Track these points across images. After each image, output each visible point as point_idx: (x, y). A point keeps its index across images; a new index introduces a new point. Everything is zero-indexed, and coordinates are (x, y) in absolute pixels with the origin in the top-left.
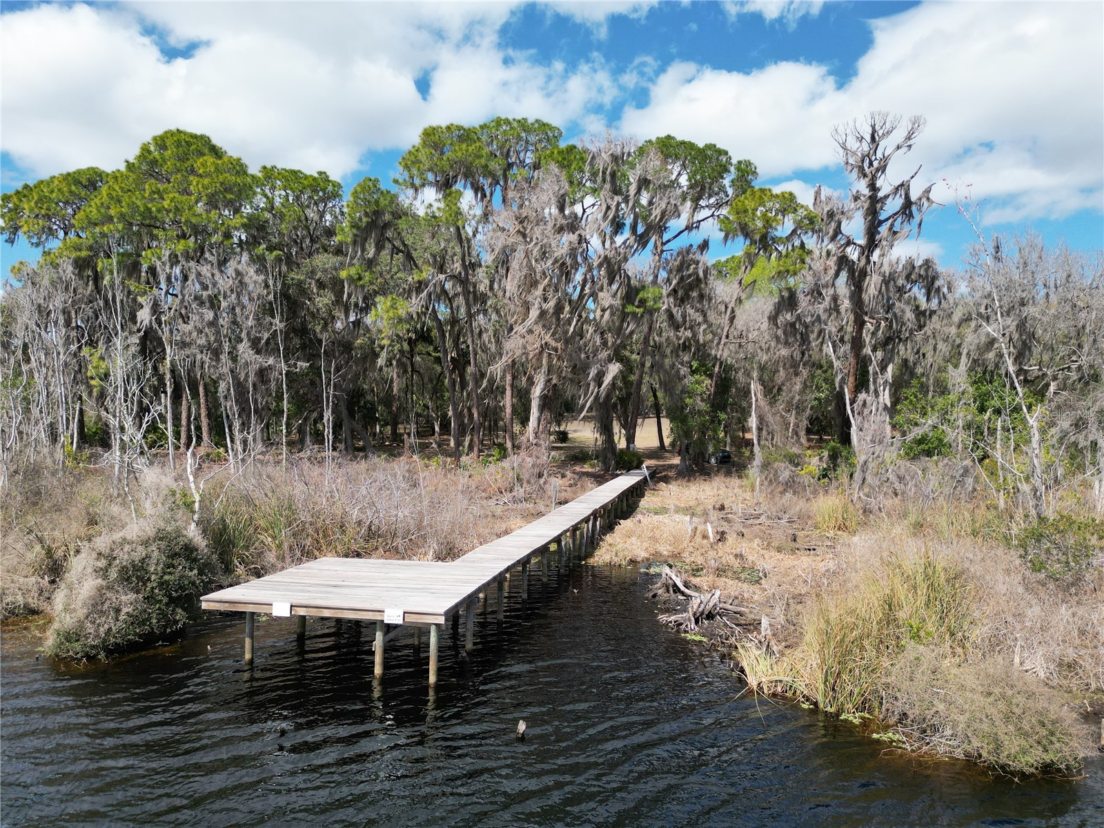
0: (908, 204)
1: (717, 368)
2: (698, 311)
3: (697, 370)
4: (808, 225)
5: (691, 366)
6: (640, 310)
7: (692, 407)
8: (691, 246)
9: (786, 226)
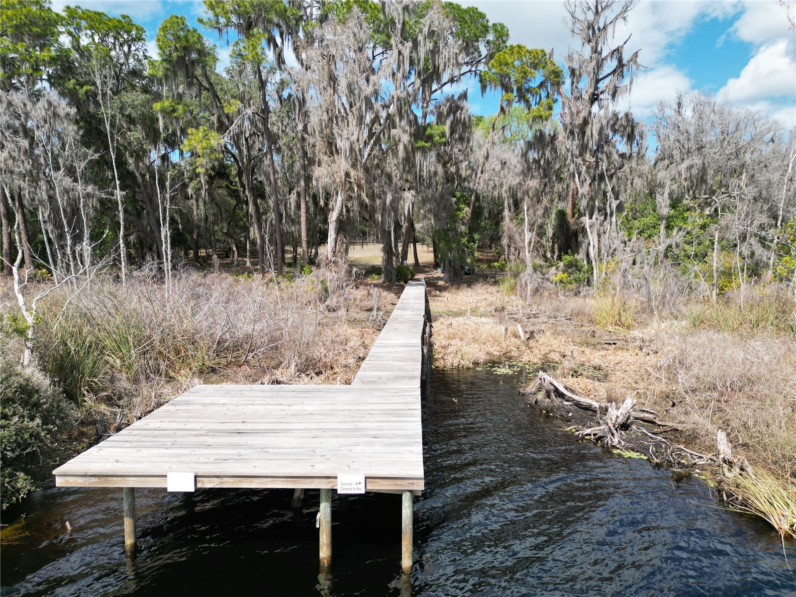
0: (621, 65)
1: (473, 198)
2: (460, 151)
3: (458, 199)
4: (555, 78)
5: (454, 196)
6: (428, 145)
7: (455, 230)
8: (453, 96)
9: (537, 78)
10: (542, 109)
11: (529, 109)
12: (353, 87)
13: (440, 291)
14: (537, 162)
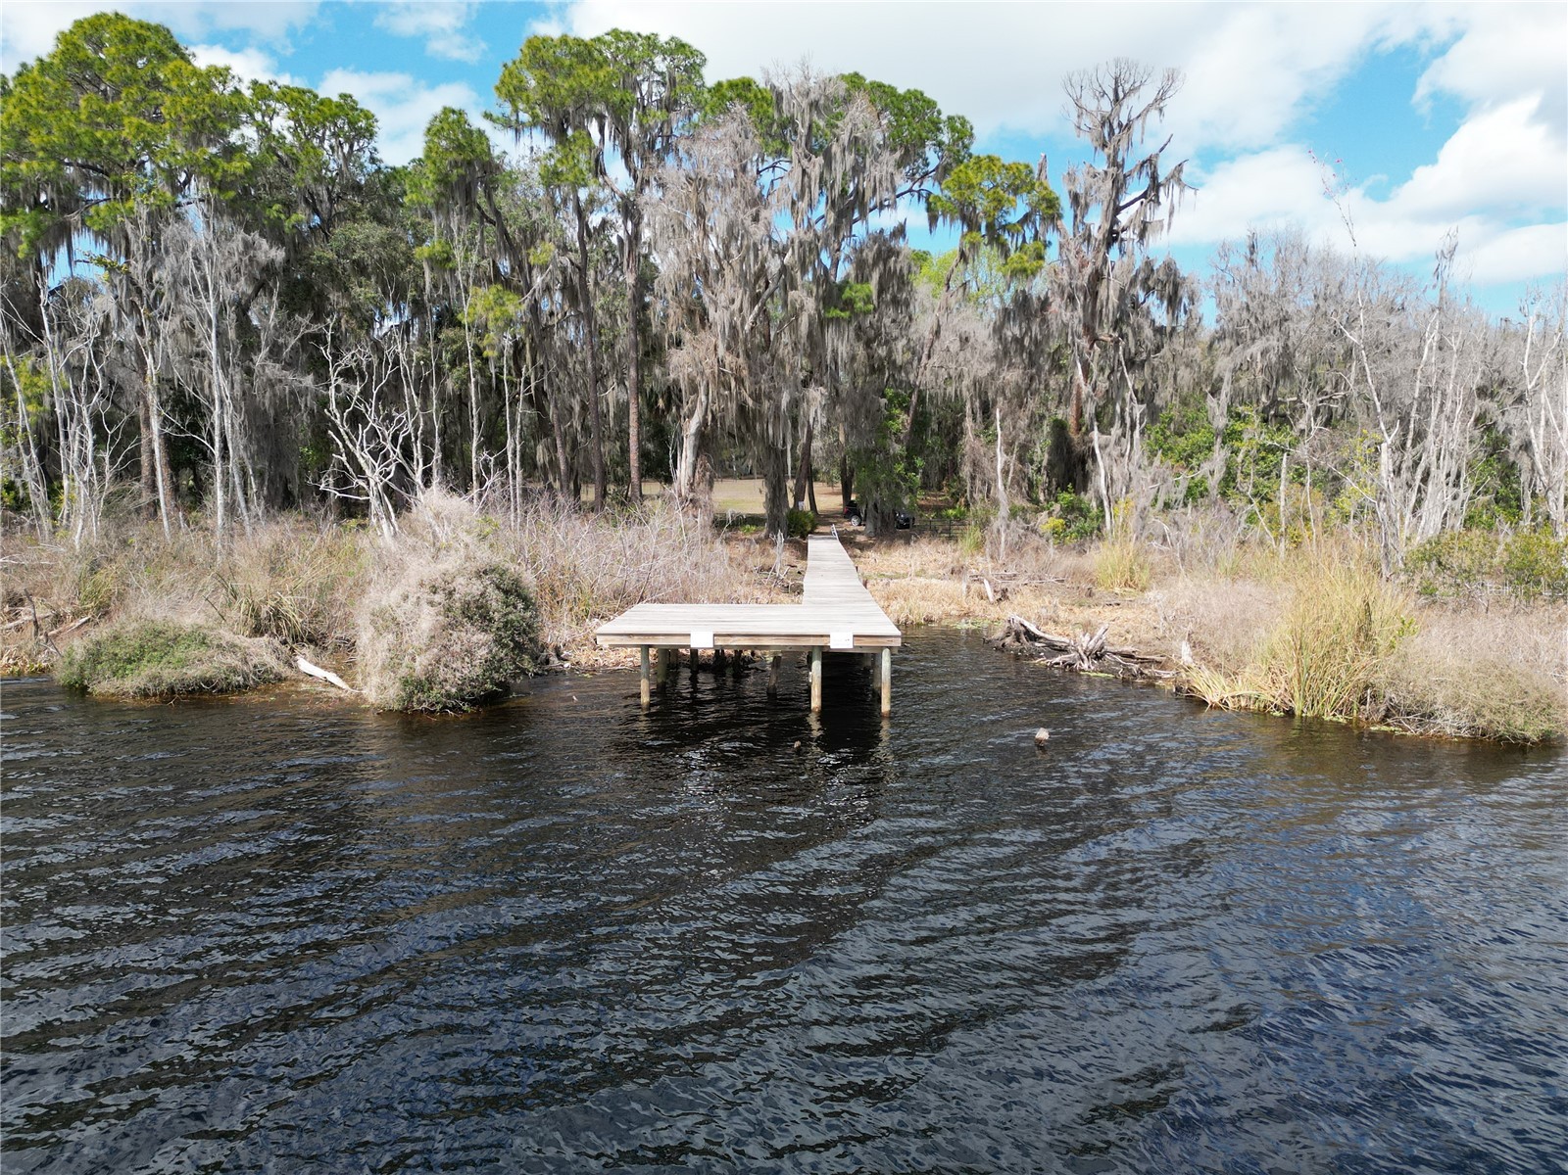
0: (1155, 184)
1: (914, 399)
2: (894, 321)
3: (890, 401)
4: (1049, 209)
5: (884, 396)
6: (845, 315)
7: (884, 450)
8: (882, 231)
9: (1019, 208)
10: (1025, 258)
11: (1006, 257)
12: (735, 231)
13: (861, 550)
14: (1018, 341)
